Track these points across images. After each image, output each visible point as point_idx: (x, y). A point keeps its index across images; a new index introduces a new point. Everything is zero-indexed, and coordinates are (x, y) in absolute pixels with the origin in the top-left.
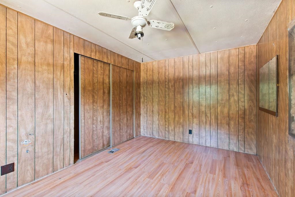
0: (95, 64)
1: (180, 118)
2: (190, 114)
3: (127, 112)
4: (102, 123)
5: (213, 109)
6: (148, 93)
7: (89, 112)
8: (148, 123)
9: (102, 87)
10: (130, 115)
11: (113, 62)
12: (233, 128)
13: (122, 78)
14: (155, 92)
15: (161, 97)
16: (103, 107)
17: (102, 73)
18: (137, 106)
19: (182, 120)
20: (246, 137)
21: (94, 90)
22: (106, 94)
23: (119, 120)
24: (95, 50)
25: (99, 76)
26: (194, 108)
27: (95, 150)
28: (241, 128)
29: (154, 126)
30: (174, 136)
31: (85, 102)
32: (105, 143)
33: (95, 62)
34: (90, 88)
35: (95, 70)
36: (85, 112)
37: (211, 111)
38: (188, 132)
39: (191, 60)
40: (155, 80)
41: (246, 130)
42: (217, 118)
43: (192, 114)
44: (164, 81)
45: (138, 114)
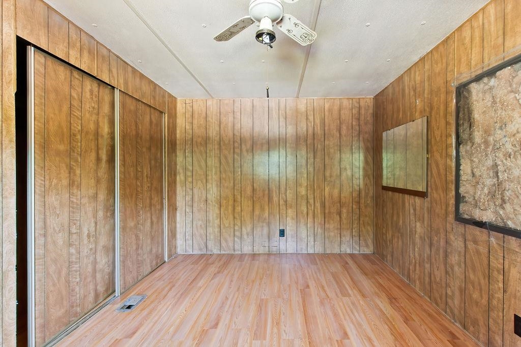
0: (76, 83)
1: (262, 209)
2: (282, 202)
3: (151, 205)
4: (92, 239)
5: (318, 192)
6: (196, 163)
7: (58, 212)
8: (194, 225)
9: (93, 145)
10: (157, 212)
11: (122, 86)
12: (345, 219)
13: (140, 128)
14: (213, 162)
15: (225, 171)
16: (95, 197)
17: (94, 108)
18: (171, 190)
19: (266, 214)
20: (362, 230)
21: (74, 151)
22: (104, 164)
23: (136, 227)
24: (78, 44)
25: (87, 115)
26: (288, 192)
27: (76, 314)
28: (356, 217)
29: (210, 230)
30: (252, 244)
31: (47, 186)
32: (101, 289)
33: (77, 76)
34: (62, 147)
35: (74, 99)
36: (48, 214)
37: (315, 194)
38: (278, 232)
39: (282, 106)
40: (211, 135)
41: (362, 219)
42: (323, 205)
43: (284, 201)
44: (232, 140)
45: (173, 208)
